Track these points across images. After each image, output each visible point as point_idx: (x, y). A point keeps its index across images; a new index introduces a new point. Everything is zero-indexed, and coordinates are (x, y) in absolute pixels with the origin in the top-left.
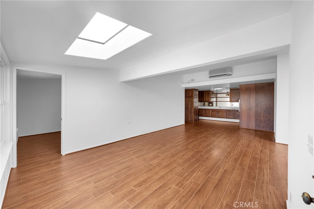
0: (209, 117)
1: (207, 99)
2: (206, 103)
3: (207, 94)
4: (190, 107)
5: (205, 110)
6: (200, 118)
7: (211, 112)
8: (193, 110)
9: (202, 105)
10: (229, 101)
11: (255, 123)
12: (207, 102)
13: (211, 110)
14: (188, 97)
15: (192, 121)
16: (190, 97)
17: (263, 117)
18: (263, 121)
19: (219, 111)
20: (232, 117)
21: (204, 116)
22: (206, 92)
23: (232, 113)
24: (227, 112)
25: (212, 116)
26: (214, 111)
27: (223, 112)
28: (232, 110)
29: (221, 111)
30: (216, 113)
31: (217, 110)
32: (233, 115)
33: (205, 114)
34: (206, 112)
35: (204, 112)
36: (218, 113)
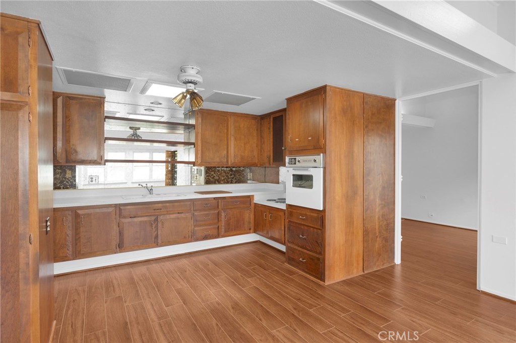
0: (106, 252)
5: (77, 216)
7: (118, 225)
10: (193, 161)
18: (377, 233)
19: (161, 210)
20: (215, 232)
21: (71, 253)
22: (74, 101)
23: (215, 212)
24: (196, 213)
25: (123, 243)
26: (135, 217)
27: (179, 213)
28: (214, 198)
29: (170, 211)
30: (146, 221)
31: (150, 206)
32: (220, 222)
33: (80, 237)
34: (82, 229)
35: (66, 233)
36: (155, 220)
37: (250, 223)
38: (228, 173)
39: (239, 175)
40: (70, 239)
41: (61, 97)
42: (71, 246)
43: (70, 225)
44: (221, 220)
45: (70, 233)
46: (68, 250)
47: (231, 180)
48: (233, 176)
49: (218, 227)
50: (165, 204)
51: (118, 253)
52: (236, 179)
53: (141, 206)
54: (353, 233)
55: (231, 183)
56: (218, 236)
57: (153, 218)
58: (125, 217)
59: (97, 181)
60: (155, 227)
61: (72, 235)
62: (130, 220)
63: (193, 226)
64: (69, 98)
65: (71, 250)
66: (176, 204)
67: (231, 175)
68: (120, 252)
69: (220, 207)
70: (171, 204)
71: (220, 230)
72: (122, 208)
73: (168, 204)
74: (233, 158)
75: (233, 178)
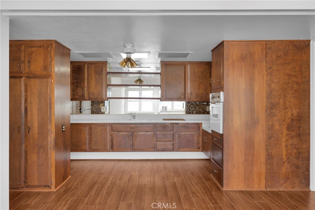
0: (105, 150)
1: (94, 89)
2: (87, 105)
3: (93, 74)
4: (36, 125)
5: (91, 128)
6: (75, 156)
7: (111, 135)
8: (52, 137)
9: (75, 111)
10: (159, 97)
11: (266, 168)
12: (89, 99)
13: (108, 128)
14: (28, 77)
15: (49, 187)
16: (35, 77)
17: (286, 146)
18: (285, 159)
19: (135, 129)
20: (170, 147)
21: (88, 148)
22: (93, 65)
23: (171, 133)
24: (157, 133)
25: (113, 146)
26: (120, 132)
27: (146, 132)
28: (171, 123)
29: (140, 130)
30: (126, 134)
31: (128, 125)
32: (174, 140)
33: (92, 140)
34: (93, 136)
35: (86, 137)
36: (131, 135)
37: (198, 143)
38: (190, 106)
39: (199, 108)
40: (87, 140)
41: (87, 64)
42: (88, 144)
43: (88, 132)
44: (175, 139)
45: (87, 137)
46: (87, 146)
47: (192, 112)
48: (194, 108)
49: (173, 144)
50: (137, 125)
51: (110, 152)
52: (196, 111)
53: (123, 125)
54: (254, 155)
55: (192, 113)
56: (173, 150)
57: (130, 133)
58: (114, 131)
59: (106, 110)
60: (131, 139)
61: (89, 138)
62: (117, 133)
63: (155, 142)
64: (90, 64)
65: (88, 146)
66: (144, 125)
67: (192, 108)
68: (112, 152)
69: (174, 130)
70: (140, 125)
71: (174, 146)
72: (113, 125)
73: (139, 125)
74: (189, 95)
75: (193, 110)
